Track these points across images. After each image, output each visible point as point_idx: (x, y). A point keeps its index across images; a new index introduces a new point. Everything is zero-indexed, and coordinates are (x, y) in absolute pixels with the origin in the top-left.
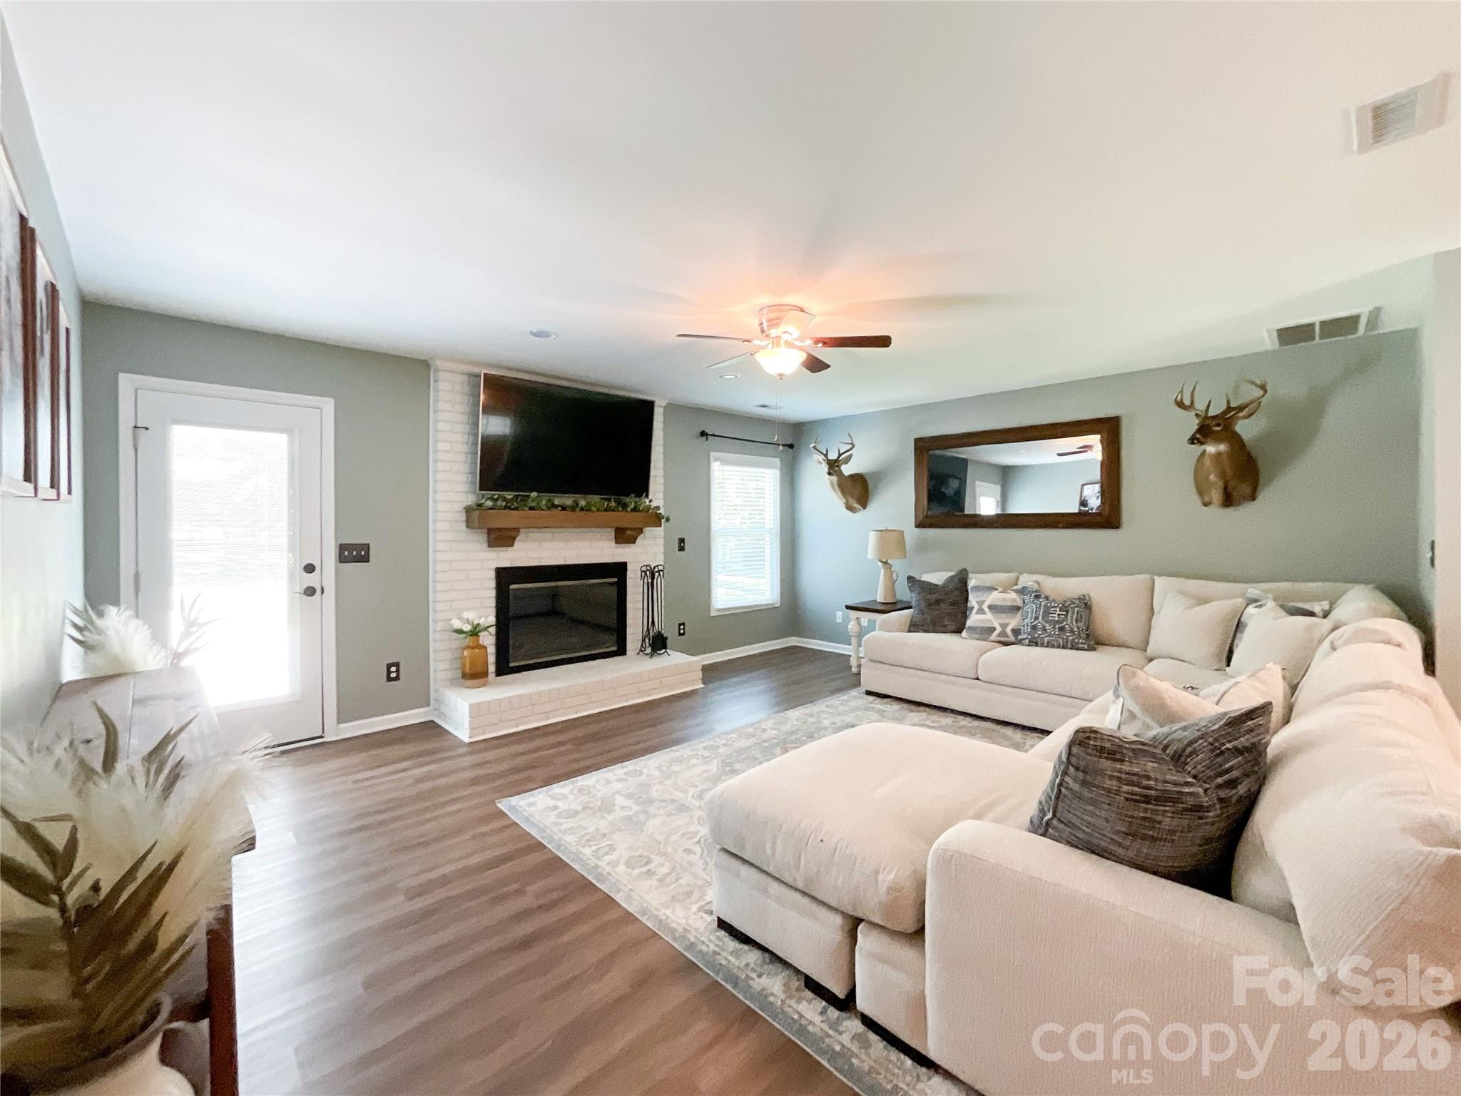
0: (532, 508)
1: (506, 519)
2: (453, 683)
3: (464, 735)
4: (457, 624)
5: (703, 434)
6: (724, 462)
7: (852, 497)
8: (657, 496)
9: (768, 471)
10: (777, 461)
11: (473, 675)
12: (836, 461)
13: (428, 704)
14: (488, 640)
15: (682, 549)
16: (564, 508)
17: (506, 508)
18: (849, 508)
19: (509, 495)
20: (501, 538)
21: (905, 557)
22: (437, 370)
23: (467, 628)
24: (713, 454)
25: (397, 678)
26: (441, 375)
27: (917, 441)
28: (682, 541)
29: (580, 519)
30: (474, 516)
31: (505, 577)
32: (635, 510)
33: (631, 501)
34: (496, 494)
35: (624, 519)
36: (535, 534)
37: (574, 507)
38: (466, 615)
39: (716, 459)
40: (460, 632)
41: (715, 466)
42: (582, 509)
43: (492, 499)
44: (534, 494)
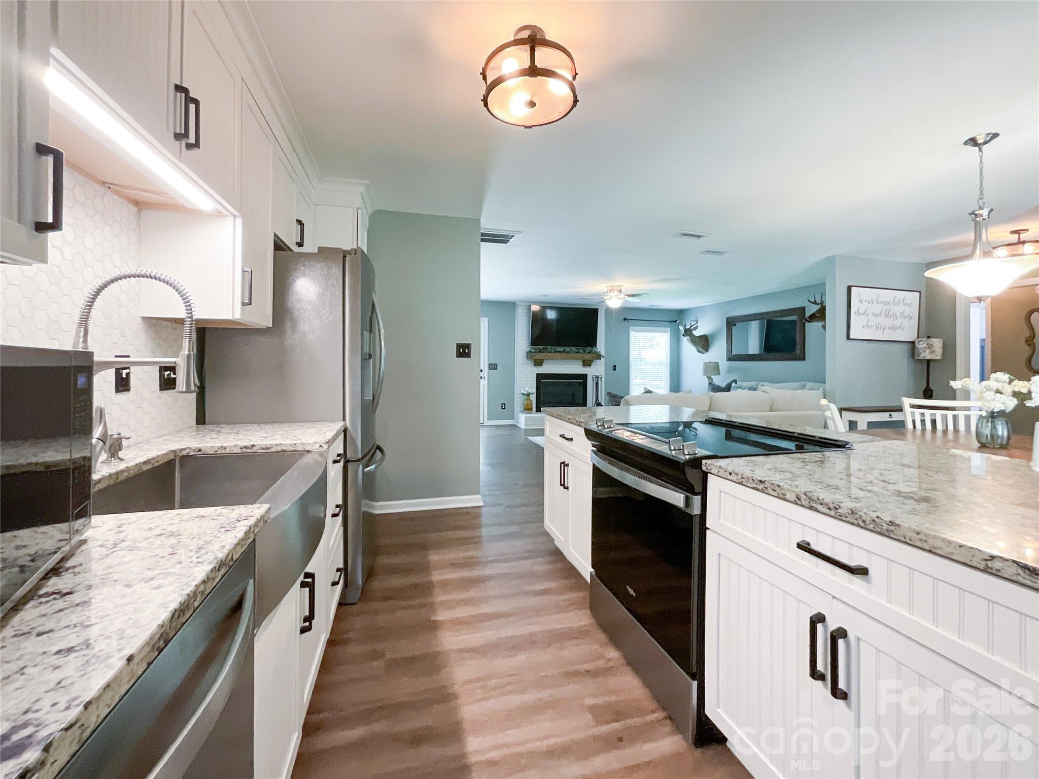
0: (548, 352)
1: (539, 356)
2: (522, 412)
3: (523, 427)
4: (523, 391)
5: (625, 319)
6: (636, 331)
7: (699, 346)
8: (601, 346)
9: (665, 334)
10: (669, 329)
11: (528, 409)
12: (690, 329)
13: (514, 419)
14: (533, 398)
15: (615, 369)
16: (560, 352)
17: (539, 352)
18: (699, 351)
19: (541, 347)
20: (538, 363)
21: (719, 374)
22: (518, 306)
23: (525, 393)
24: (631, 328)
25: (505, 408)
26: (519, 307)
27: (727, 319)
28: (615, 366)
29: (566, 356)
30: (529, 355)
31: (539, 377)
32: (589, 353)
33: (588, 349)
34: (536, 347)
35: (587, 357)
36: (550, 362)
37: (564, 352)
38: (526, 389)
39: (633, 330)
40: (524, 394)
41: (632, 333)
42: (567, 352)
43: (534, 349)
44: (549, 347)
